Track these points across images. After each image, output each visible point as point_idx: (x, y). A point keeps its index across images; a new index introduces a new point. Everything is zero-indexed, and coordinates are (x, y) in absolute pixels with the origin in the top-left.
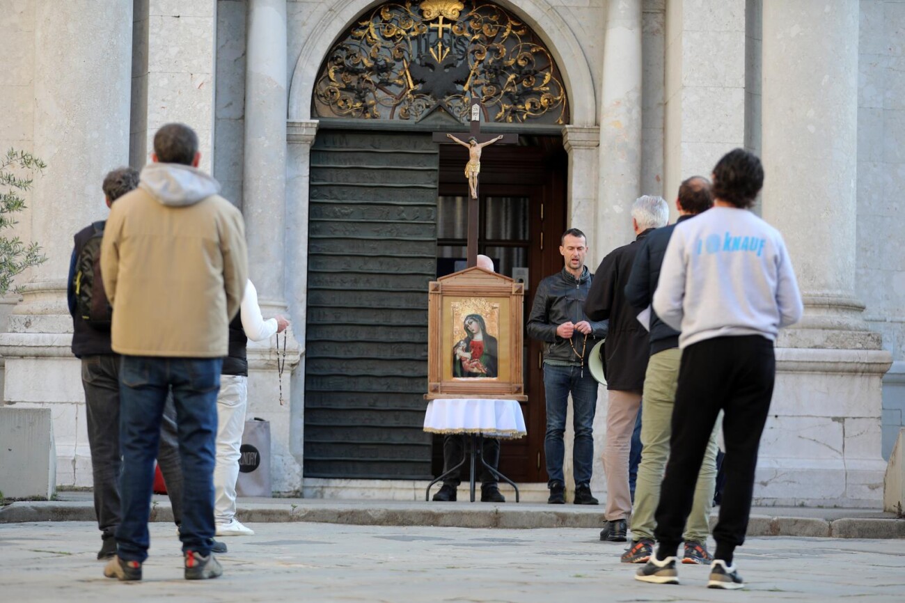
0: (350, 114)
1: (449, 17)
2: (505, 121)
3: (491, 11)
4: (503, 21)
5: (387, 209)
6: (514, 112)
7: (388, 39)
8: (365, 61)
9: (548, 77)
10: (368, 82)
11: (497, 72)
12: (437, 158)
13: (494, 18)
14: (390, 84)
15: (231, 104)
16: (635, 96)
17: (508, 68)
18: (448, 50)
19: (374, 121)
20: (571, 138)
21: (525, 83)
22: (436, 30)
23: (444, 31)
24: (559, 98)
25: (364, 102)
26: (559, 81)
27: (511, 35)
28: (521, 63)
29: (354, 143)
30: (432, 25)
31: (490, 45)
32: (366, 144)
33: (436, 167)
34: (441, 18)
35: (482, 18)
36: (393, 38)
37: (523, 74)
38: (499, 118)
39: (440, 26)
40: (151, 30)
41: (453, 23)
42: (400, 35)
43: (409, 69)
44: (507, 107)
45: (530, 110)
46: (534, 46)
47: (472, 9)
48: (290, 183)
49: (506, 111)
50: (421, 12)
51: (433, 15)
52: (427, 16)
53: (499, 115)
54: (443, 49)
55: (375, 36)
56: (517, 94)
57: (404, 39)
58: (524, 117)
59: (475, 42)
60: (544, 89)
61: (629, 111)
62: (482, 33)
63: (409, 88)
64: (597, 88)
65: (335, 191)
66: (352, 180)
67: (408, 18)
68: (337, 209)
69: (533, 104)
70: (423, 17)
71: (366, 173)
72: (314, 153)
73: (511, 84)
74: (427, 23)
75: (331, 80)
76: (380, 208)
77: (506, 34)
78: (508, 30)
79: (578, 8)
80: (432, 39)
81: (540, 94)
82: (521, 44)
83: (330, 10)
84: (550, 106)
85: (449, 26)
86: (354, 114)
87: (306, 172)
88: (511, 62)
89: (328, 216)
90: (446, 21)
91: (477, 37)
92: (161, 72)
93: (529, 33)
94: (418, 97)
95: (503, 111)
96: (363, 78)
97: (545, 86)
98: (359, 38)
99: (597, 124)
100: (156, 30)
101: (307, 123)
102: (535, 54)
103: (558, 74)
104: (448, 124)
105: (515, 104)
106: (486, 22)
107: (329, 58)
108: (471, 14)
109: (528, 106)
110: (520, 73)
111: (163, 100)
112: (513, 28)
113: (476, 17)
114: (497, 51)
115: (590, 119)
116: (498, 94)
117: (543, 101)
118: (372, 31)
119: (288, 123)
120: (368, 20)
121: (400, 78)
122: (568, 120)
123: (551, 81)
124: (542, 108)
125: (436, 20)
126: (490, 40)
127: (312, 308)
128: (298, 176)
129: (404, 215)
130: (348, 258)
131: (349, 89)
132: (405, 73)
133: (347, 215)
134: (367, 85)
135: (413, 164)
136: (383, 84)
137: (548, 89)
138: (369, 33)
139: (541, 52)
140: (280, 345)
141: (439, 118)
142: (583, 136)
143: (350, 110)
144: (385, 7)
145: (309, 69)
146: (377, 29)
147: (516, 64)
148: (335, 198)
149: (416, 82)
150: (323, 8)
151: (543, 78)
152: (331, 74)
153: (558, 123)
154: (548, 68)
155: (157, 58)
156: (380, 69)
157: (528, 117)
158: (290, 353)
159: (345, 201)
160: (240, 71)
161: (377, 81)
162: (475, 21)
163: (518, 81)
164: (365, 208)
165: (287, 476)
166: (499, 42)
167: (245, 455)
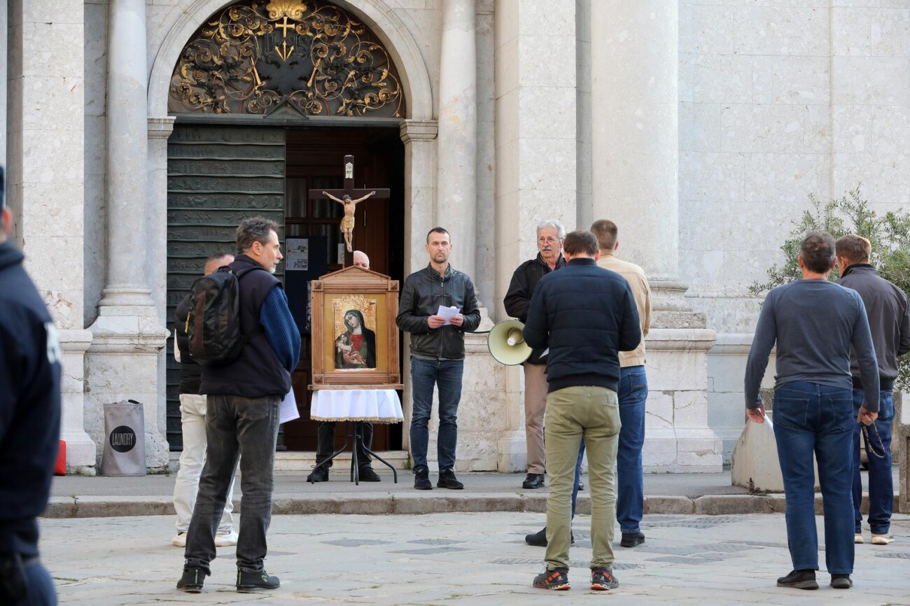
0: (202, 108)
1: (293, 17)
2: (346, 115)
3: (333, 13)
4: (343, 21)
5: (238, 198)
6: (354, 106)
7: (234, 38)
8: (216, 59)
9: (385, 73)
10: (218, 78)
11: (338, 68)
12: (283, 150)
13: (335, 19)
14: (237, 80)
15: (93, 101)
16: (471, 93)
17: (347, 65)
18: (292, 48)
19: (225, 116)
20: (411, 130)
21: (363, 79)
22: (282, 29)
23: (288, 30)
24: (395, 93)
25: (215, 98)
26: (396, 79)
27: (350, 35)
28: (359, 60)
29: (205, 137)
30: (277, 25)
31: (332, 44)
32: (218, 138)
33: (282, 159)
34: (285, 19)
35: (323, 18)
36: (241, 38)
37: (363, 71)
38: (341, 112)
39: (285, 26)
40: (24, 36)
41: (296, 23)
42: (248, 35)
43: (256, 66)
44: (348, 101)
45: (369, 104)
46: (371, 45)
47: (313, 10)
48: (151, 174)
49: (347, 105)
50: (266, 13)
51: (278, 16)
52: (272, 17)
53: (341, 109)
54: (288, 47)
55: (224, 36)
56: (357, 90)
57: (252, 39)
58: (364, 111)
59: (317, 40)
60: (381, 84)
61: (466, 107)
62: (323, 32)
63: (257, 84)
64: (434, 84)
65: (189, 182)
66: (205, 171)
67: (254, 18)
68: (191, 198)
69: (372, 99)
70: (269, 18)
71: (217, 164)
72: (172, 145)
73: (351, 80)
74: (273, 23)
75: (183, 78)
76: (231, 197)
77: (346, 33)
78: (348, 30)
79: (415, 10)
80: (276, 39)
81: (377, 89)
82: (360, 43)
83: (185, 13)
84: (387, 100)
85: (293, 26)
86: (205, 109)
87: (165, 165)
88: (351, 59)
89: (183, 205)
90: (290, 21)
91: (319, 36)
92: (35, 76)
93: (367, 32)
94: (265, 92)
95: (344, 105)
96: (213, 75)
97: (383, 81)
98: (209, 37)
99: (435, 119)
100: (30, 36)
101: (165, 120)
102: (372, 52)
103: (394, 70)
104: (294, 118)
105: (356, 99)
106: (327, 22)
107: (183, 56)
108: (313, 14)
109: (367, 100)
110: (360, 70)
111: (38, 103)
112: (353, 27)
113: (318, 17)
114: (337, 50)
115: (427, 113)
116: (339, 89)
117: (382, 96)
118: (222, 31)
119: (148, 119)
120: (218, 20)
121: (248, 75)
122: (404, 113)
123: (388, 77)
124: (380, 102)
125: (281, 21)
126: (331, 39)
127: (172, 291)
128: (157, 169)
129: (254, 203)
130: (202, 245)
131: (200, 85)
132: (253, 71)
133: (198, 204)
134: (217, 82)
135: (261, 156)
136: (229, 83)
137: (385, 84)
138: (219, 33)
139: (378, 49)
140: (148, 330)
141: (285, 113)
142: (422, 130)
143: (201, 106)
144: (233, 9)
145: (166, 68)
146: (225, 28)
147: (355, 61)
148: (190, 189)
149: (262, 79)
150: (178, 11)
151: (381, 74)
152: (184, 72)
153: (395, 116)
154: (385, 65)
155: (31, 62)
156: (228, 67)
157: (367, 110)
158: (156, 337)
159: (199, 191)
160: (101, 70)
161: (227, 78)
162: (318, 21)
163: (357, 77)
164: (217, 197)
165: (156, 453)
166: (339, 40)
167: (121, 436)
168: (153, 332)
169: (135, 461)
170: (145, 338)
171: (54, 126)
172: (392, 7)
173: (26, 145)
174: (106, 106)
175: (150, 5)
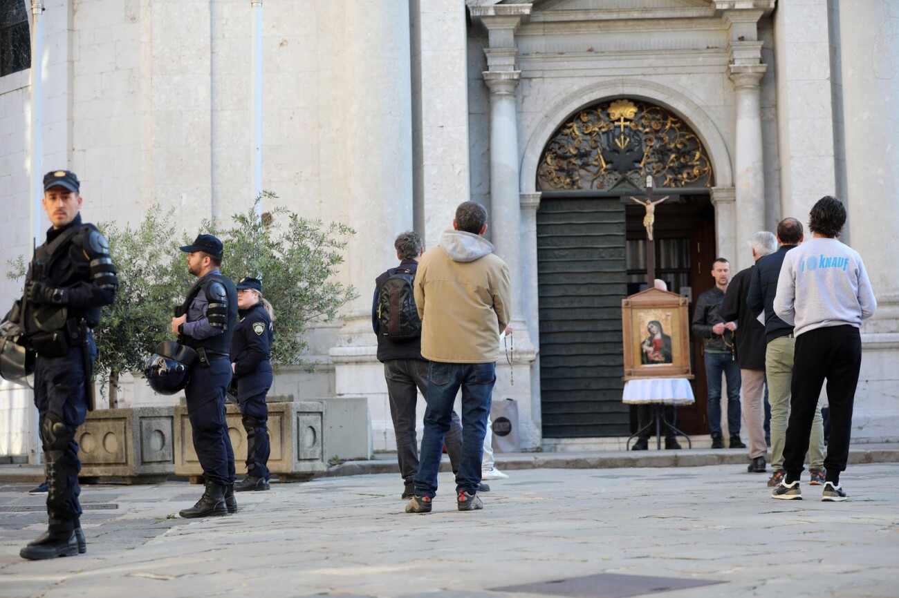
0: (563, 187)
1: (628, 117)
2: (670, 186)
3: (657, 112)
4: (665, 118)
5: (591, 251)
6: (675, 180)
7: (587, 134)
8: (572, 150)
9: (698, 155)
10: (574, 164)
11: (663, 153)
12: (624, 215)
13: (659, 117)
14: (589, 165)
15: (481, 184)
16: (759, 165)
17: (670, 150)
18: (628, 140)
19: (579, 191)
20: (716, 195)
21: (682, 160)
22: (619, 127)
23: (625, 127)
24: (706, 169)
25: (572, 178)
26: (706, 158)
27: (671, 128)
28: (679, 146)
29: (566, 207)
30: (616, 123)
31: (657, 135)
32: (575, 207)
33: (623, 221)
34: (622, 119)
35: (650, 116)
36: (590, 134)
37: (680, 154)
38: (666, 185)
39: (622, 123)
40: (424, 137)
41: (631, 121)
42: (595, 131)
43: (602, 154)
44: (671, 177)
45: (687, 178)
46: (687, 135)
47: (643, 111)
48: (523, 236)
49: (670, 179)
50: (608, 115)
51: (617, 116)
52: (612, 117)
53: (666, 182)
54: (625, 139)
55: (577, 133)
56: (678, 168)
57: (598, 134)
58: (683, 183)
59: (647, 133)
60: (695, 163)
61: (755, 175)
62: (651, 127)
63: (602, 167)
64: (732, 160)
65: (555, 240)
66: (566, 232)
67: (599, 119)
68: (556, 252)
69: (688, 174)
70: (610, 118)
71: (575, 227)
72: (540, 215)
73: (673, 161)
74: (613, 122)
75: (548, 165)
76: (587, 250)
77: (667, 127)
78: (669, 124)
79: (716, 107)
80: (617, 133)
81: (693, 167)
82: (678, 133)
83: (546, 116)
84: (700, 175)
85: (628, 123)
86: (565, 187)
87: (534, 228)
88: (672, 146)
89: (551, 258)
90: (626, 120)
91: (647, 130)
92: (432, 165)
93: (683, 125)
94: (609, 173)
95: (668, 179)
96: (570, 162)
97: (697, 161)
98: (566, 135)
99: (733, 185)
100: (428, 137)
101: (533, 195)
102: (688, 140)
103: (705, 152)
104: (630, 190)
105: (676, 175)
106: (654, 119)
107: (547, 149)
108: (642, 114)
109: (685, 176)
110: (678, 153)
111: (434, 184)
112: (672, 122)
113: (646, 116)
114: (661, 139)
115: (728, 182)
116: (664, 168)
117: (696, 171)
118: (576, 129)
119: (520, 195)
120: (572, 122)
121: (596, 160)
122: (713, 183)
123: (700, 159)
124: (695, 176)
125: (619, 120)
126: (657, 131)
127: (543, 321)
128: (529, 231)
129: (603, 255)
130: (566, 286)
131: (561, 170)
132: (599, 157)
133: (562, 257)
134: (574, 167)
135: (607, 219)
136: (585, 166)
137: (698, 163)
138: (574, 131)
139: (693, 138)
140: (522, 348)
141: (624, 187)
142: (724, 194)
143: (562, 184)
144: (583, 113)
145: (533, 158)
146: (579, 128)
147: (676, 147)
148: (556, 245)
149: (607, 163)
150: (541, 115)
151: (695, 156)
152: (549, 160)
153: (706, 186)
154: (697, 149)
155: (429, 155)
156: (582, 155)
157: (686, 183)
158: (528, 353)
159: (562, 247)
160: (486, 161)
161: (580, 163)
162: (646, 119)
163: (677, 158)
164: (575, 251)
165: (530, 438)
166: (663, 133)
167: (501, 424)
168: (525, 349)
169: (512, 442)
170: (520, 353)
171: (446, 201)
172: (700, 105)
173: (427, 215)
174: (490, 187)
175: (520, 112)
